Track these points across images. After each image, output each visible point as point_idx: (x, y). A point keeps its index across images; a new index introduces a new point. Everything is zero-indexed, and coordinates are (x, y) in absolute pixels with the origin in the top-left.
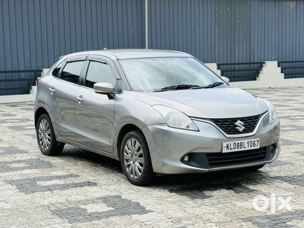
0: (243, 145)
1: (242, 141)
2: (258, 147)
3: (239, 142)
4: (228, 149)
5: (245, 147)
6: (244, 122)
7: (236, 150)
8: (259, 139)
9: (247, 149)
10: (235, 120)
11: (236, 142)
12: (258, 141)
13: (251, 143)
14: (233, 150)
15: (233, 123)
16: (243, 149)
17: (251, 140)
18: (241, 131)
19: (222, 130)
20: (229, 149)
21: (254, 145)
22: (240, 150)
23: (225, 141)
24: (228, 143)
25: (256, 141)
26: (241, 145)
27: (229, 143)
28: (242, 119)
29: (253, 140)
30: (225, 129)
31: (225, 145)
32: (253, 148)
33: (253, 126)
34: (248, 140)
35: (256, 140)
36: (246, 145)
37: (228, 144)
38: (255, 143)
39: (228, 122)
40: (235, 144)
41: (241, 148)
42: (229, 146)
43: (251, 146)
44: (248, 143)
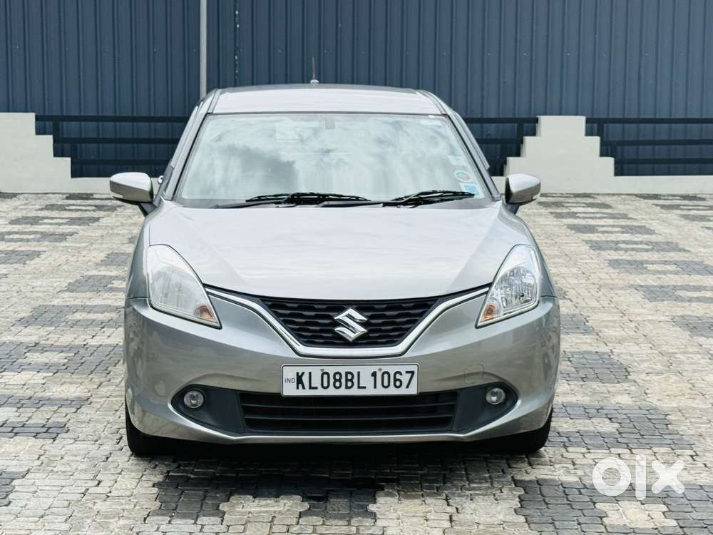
0: (355, 380)
1: (354, 370)
2: (413, 390)
3: (343, 370)
4: (300, 386)
5: (364, 388)
6: (369, 314)
7: (331, 392)
8: (414, 368)
9: (370, 391)
10: (340, 306)
11: (331, 370)
12: (412, 373)
13: (386, 376)
14: (321, 392)
15: (331, 314)
16: (355, 392)
17: (385, 369)
18: (351, 340)
19: (291, 331)
20: (304, 388)
21: (398, 384)
22: (343, 392)
23: (291, 363)
24: (300, 370)
25: (403, 372)
26: (347, 380)
27: (306, 370)
28: (361, 306)
29: (392, 370)
30: (299, 330)
31: (290, 373)
32: (392, 391)
33: (401, 329)
34: (375, 369)
35: (403, 369)
36: (367, 380)
37: (303, 373)
38: (398, 376)
39: (313, 309)
40: (325, 376)
41: (347, 387)
42: (305, 379)
43: (386, 384)
44: (374, 374)
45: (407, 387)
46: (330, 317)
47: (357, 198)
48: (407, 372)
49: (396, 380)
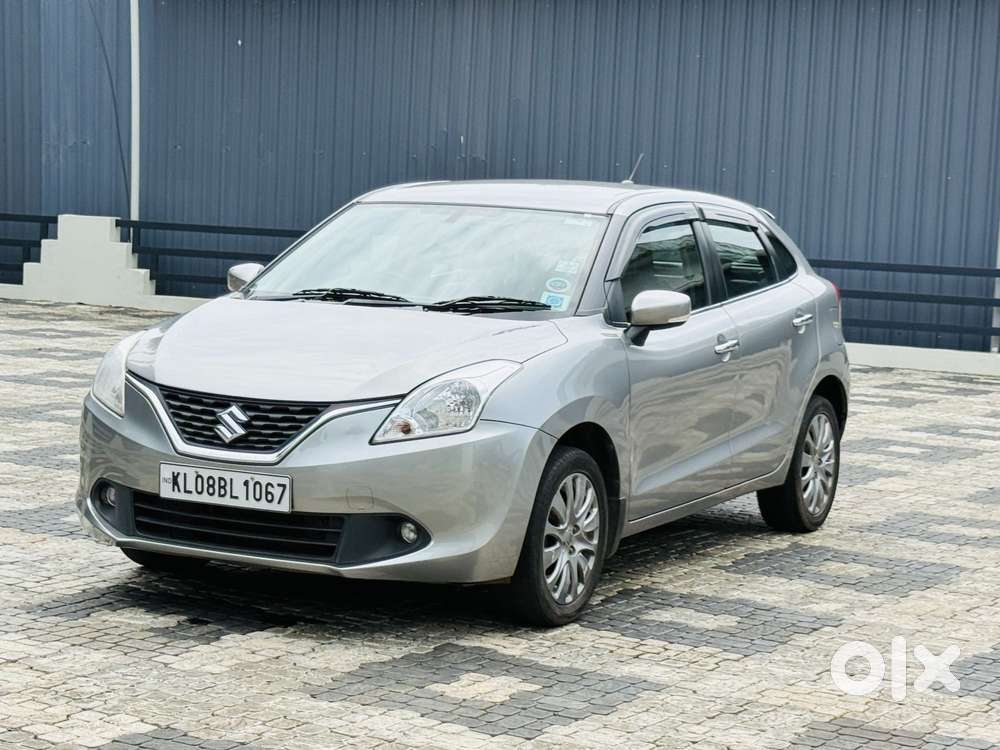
0: (228, 488)
1: (227, 476)
2: (284, 507)
3: (216, 475)
4: (176, 487)
5: (236, 498)
6: (252, 414)
7: (205, 498)
8: (286, 482)
9: (242, 503)
10: (224, 402)
11: (205, 474)
12: (284, 486)
13: (258, 486)
14: (194, 498)
15: (216, 410)
16: (227, 501)
17: (257, 478)
18: (227, 441)
19: (178, 425)
20: (179, 490)
21: (270, 497)
22: (215, 500)
23: (170, 460)
24: (177, 469)
25: (276, 486)
26: (220, 487)
27: (182, 470)
28: (247, 404)
29: (264, 480)
30: (185, 425)
31: (167, 471)
32: (263, 505)
33: (282, 435)
34: (247, 477)
35: (275, 481)
36: (239, 489)
37: (178, 474)
38: (270, 489)
39: (200, 403)
40: (199, 480)
41: (220, 495)
42: (181, 480)
43: (258, 497)
44: (246, 483)
45: (279, 503)
46: (213, 414)
47: (398, 299)
48: (279, 485)
49: (267, 493)
